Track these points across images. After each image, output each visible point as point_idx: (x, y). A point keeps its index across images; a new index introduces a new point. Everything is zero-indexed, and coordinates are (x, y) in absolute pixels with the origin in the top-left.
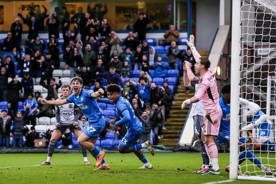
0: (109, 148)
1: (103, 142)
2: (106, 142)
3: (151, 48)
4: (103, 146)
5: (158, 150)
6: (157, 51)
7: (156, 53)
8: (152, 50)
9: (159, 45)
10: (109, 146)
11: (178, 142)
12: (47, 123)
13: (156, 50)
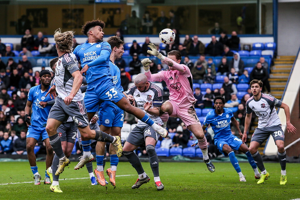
0: (191, 157)
1: (185, 150)
2: (188, 151)
3: (236, 55)
4: (185, 155)
5: (242, 160)
6: (242, 57)
7: (241, 59)
8: (237, 56)
9: (244, 49)
10: (192, 155)
11: (263, 151)
12: (127, 130)
13: (241, 55)
